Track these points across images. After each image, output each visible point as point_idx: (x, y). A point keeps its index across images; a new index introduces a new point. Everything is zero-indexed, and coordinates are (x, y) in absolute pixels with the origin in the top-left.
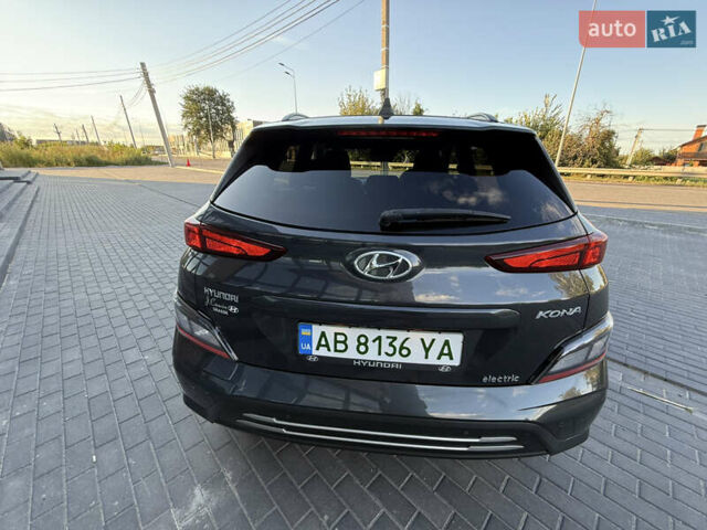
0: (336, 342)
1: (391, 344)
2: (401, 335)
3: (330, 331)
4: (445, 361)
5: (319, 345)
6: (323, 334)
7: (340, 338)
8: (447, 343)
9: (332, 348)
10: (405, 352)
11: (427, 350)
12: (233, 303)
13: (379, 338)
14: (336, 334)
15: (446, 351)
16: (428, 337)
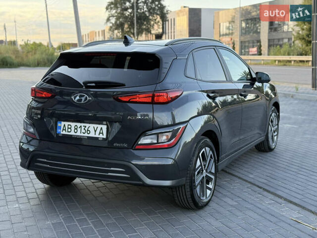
0: (68, 128)
1: (84, 129)
2: (87, 125)
3: (67, 124)
4: (101, 136)
5: (63, 130)
6: (64, 125)
7: (70, 127)
8: (101, 129)
9: (67, 131)
10: (88, 132)
11: (95, 131)
12: (39, 114)
13: (81, 126)
14: (68, 125)
15: (101, 132)
16: (96, 126)
